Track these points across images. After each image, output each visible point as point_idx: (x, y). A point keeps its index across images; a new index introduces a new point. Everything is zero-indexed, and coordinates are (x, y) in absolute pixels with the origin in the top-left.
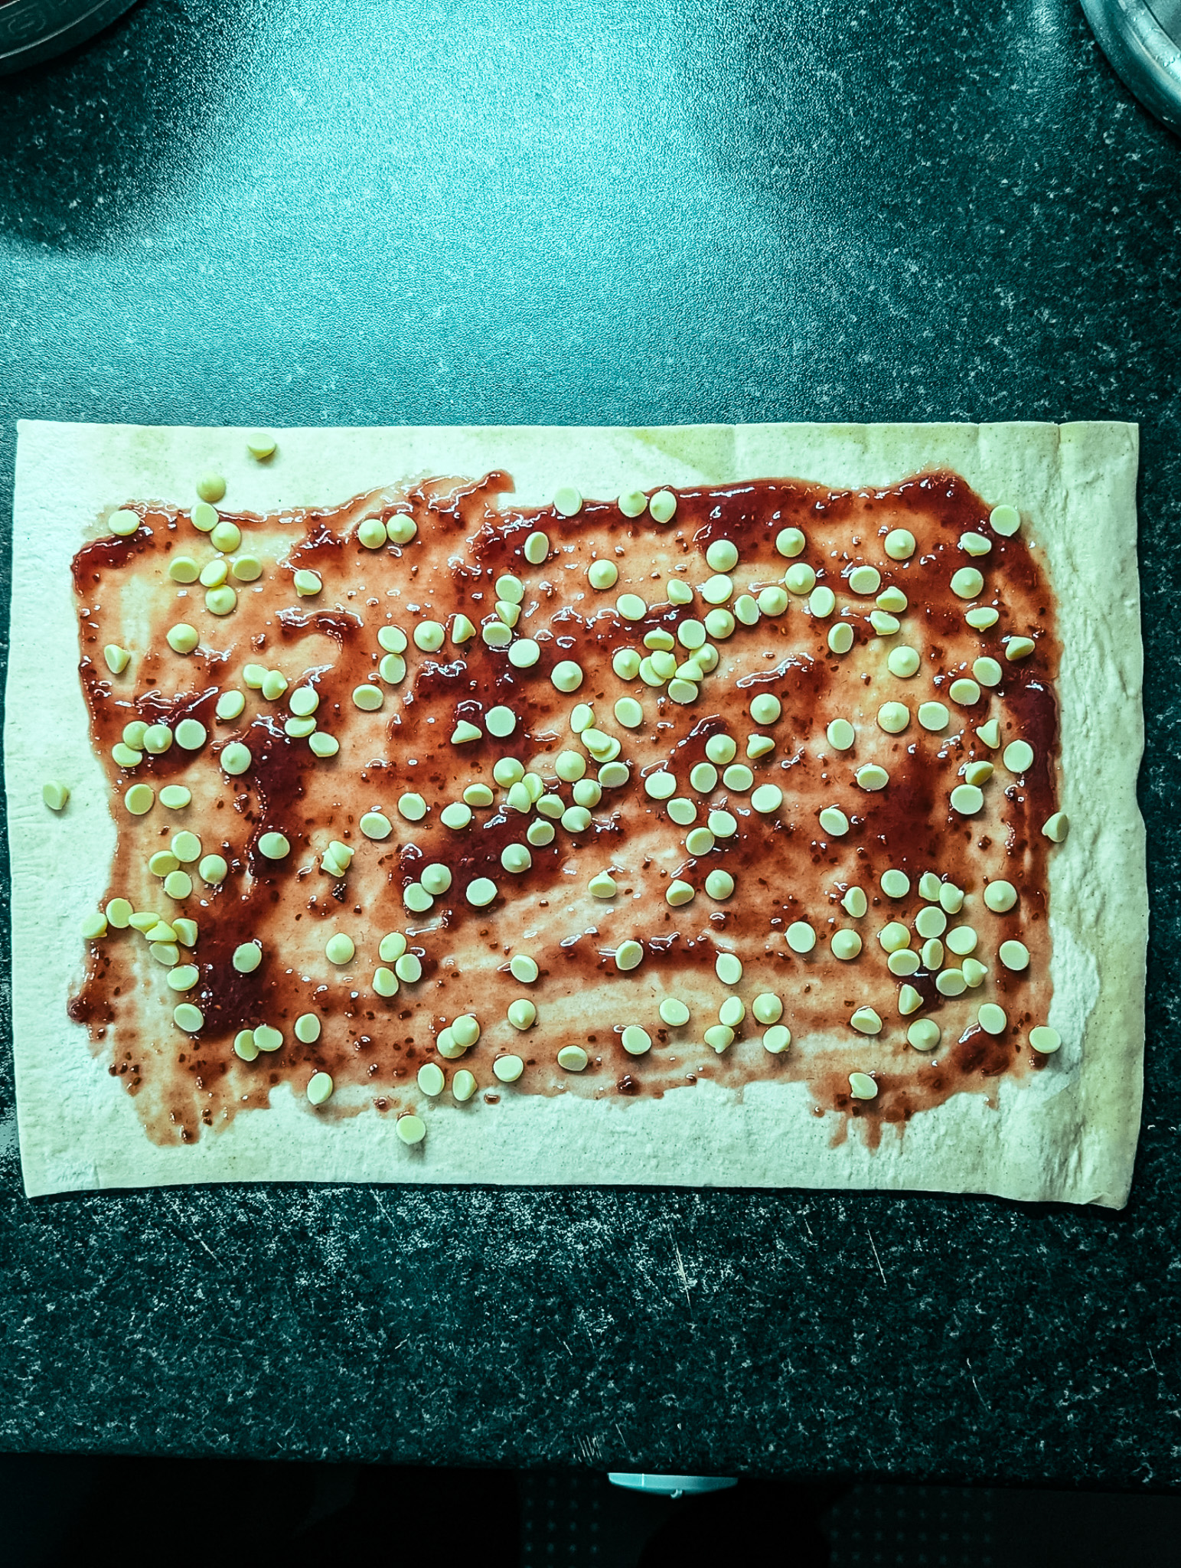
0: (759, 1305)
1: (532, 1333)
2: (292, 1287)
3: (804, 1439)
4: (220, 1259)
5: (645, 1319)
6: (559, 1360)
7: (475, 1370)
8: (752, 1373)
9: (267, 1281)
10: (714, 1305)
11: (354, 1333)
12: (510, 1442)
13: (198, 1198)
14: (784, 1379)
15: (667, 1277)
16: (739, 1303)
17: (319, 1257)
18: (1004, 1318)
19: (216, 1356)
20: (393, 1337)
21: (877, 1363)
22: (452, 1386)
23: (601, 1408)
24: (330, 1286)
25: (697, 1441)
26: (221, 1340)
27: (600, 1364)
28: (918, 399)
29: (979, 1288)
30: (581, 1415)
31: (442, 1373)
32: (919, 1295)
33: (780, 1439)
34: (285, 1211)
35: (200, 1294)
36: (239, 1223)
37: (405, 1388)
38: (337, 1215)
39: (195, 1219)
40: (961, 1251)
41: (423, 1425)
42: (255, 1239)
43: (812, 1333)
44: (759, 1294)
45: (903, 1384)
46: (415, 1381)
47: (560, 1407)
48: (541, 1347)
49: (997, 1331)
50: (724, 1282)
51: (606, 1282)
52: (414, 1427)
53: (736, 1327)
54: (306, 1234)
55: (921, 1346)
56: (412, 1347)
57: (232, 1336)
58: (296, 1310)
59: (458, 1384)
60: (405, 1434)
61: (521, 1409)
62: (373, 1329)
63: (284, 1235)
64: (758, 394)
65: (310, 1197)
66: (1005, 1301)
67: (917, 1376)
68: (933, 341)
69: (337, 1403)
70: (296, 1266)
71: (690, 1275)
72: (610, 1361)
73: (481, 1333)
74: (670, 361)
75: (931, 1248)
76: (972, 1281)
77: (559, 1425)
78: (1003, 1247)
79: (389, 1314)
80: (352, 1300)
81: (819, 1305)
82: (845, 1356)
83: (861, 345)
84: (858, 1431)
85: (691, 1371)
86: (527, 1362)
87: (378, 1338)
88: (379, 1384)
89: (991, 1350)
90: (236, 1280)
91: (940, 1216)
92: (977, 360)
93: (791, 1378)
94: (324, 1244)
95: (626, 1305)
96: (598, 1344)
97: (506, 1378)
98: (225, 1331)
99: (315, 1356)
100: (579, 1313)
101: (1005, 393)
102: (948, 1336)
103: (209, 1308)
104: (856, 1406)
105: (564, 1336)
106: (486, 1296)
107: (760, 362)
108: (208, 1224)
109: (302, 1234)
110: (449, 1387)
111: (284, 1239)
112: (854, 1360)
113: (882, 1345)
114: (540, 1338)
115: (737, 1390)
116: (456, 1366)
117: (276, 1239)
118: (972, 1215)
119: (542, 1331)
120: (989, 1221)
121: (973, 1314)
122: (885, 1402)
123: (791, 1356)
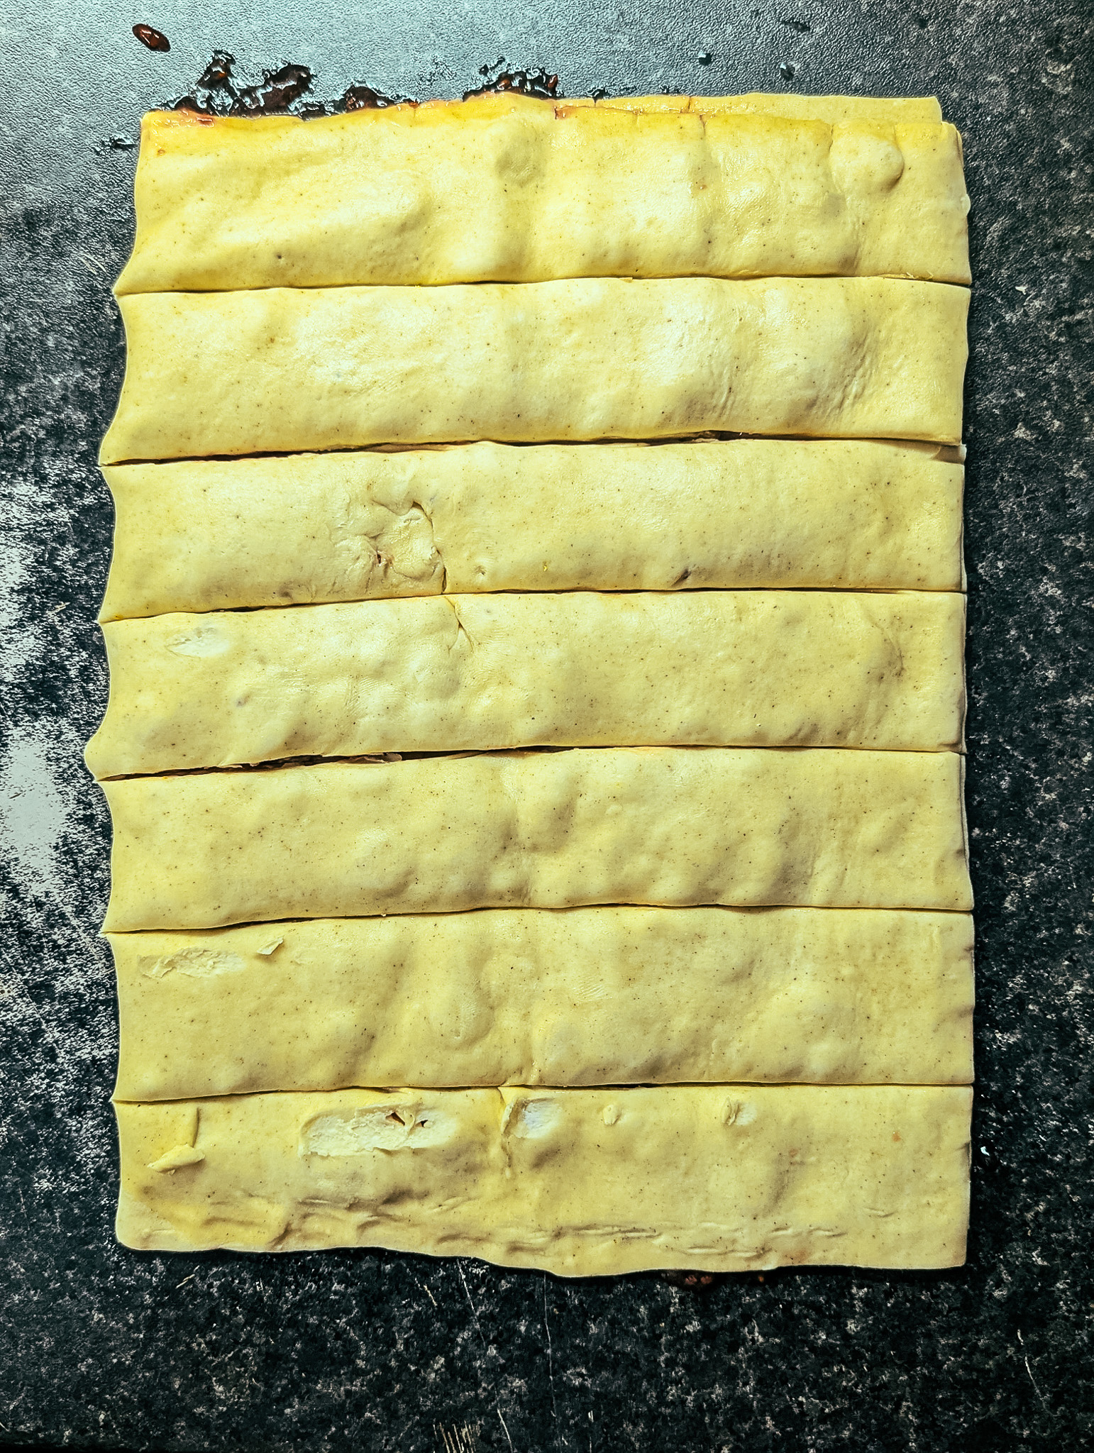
1: (379, 1273)
2: (30, 1194)
3: (774, 1440)
6: (417, 1313)
7: (292, 1323)
8: (701, 1341)
11: (117, 1263)
12: (341, 1429)
14: (747, 1351)
17: (70, 1149)
18: (1074, 1272)
21: (885, 1332)
22: (259, 1345)
23: (477, 1385)
24: (85, 1193)
25: (617, 1438)
27: (478, 1319)
29: (1039, 1226)
30: (447, 1395)
31: (244, 1326)
33: (739, 1439)
34: (22, 1079)
37: (188, 1345)
38: (98, 1089)
40: (1013, 1171)
41: (212, 1402)
45: (922, 1364)
46: (203, 1337)
47: (416, 1382)
48: (390, 1292)
49: (1064, 1291)
52: (200, 1404)
54: (52, 1114)
55: (950, 1310)
58: (32, 1225)
59: (267, 1342)
60: (187, 1412)
61: (358, 1382)
62: (145, 1257)
63: (21, 1114)
65: (60, 1060)
66: (1075, 1247)
67: (944, 1354)
69: (89, 1366)
70: (36, 1161)
72: (492, 1317)
76: (1030, 1216)
77: (414, 1407)
78: (1077, 1168)
82: (838, 1321)
84: (854, 1433)
85: (610, 1335)
86: (369, 1314)
87: (152, 1271)
88: (149, 1340)
89: (1055, 1318)
93: (757, 1350)
94: (78, 1131)
96: (474, 1292)
97: (338, 1337)
99: (60, 1294)
102: (991, 1295)
104: (851, 1394)
109: (45, 1115)
110: (253, 1346)
111: (20, 1121)
112: (851, 1326)
113: (893, 1306)
114: (390, 1279)
115: (677, 1364)
116: (266, 1317)
117: (8, 1120)
118: (1031, 1119)
119: (393, 1269)
120: (1057, 1129)
121: (1028, 1266)
122: (895, 1390)
123: (758, 1317)
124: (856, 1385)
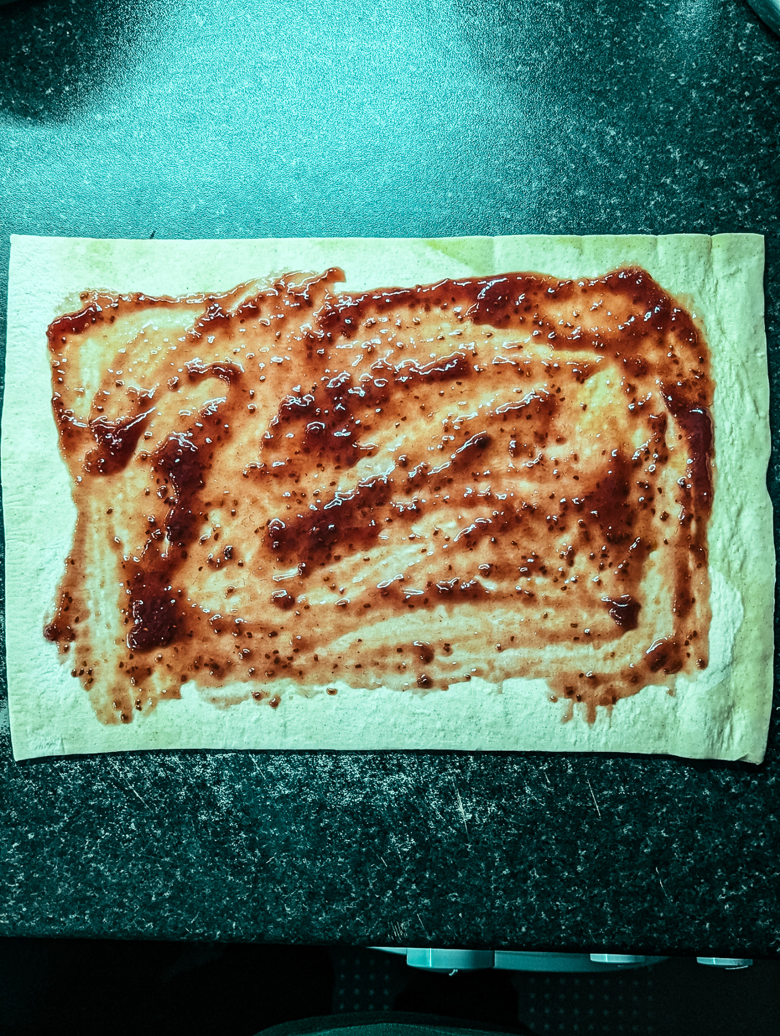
0: (514, 831)
1: (360, 852)
2: (196, 822)
3: (546, 923)
4: (147, 802)
5: (436, 842)
6: (378, 870)
7: (321, 877)
8: (510, 878)
9: (179, 817)
10: (484, 832)
11: (238, 853)
12: (345, 926)
13: (132, 760)
14: (531, 882)
15: (451, 812)
16: (501, 830)
17: (214, 800)
18: (680, 839)
19: (144, 869)
20: (265, 855)
21: (595, 871)
22: (305, 888)
23: (407, 903)
24: (222, 821)
25: (473, 925)
26: (147, 858)
27: (407, 872)
28: (616, 219)
29: (664, 819)
30: (394, 908)
31: (298, 880)
32: (623, 824)
33: (529, 923)
34: (191, 769)
35: (133, 826)
36: (160, 778)
37: (273, 890)
38: (227, 772)
39: (130, 775)
40: (651, 793)
41: (286, 915)
42: (171, 788)
43: (551, 851)
44: (514, 823)
45: (612, 885)
46: (280, 885)
47: (379, 903)
48: (365, 861)
49: (676, 848)
50: (490, 816)
51: (410, 817)
52: (279, 916)
53: (498, 847)
54: (205, 785)
55: (625, 859)
56: (278, 862)
57: (155, 855)
58: (198, 837)
59: (309, 887)
60: (272, 921)
61: (352, 904)
62: (251, 849)
63: (191, 785)
64: (509, 216)
65: (208, 759)
66: (681, 828)
67: (622, 880)
68: (626, 180)
69: (227, 901)
70: (199, 807)
71: (467, 811)
72: (413, 871)
73: (324, 852)
74: (450, 195)
75: (631, 792)
76: (659, 814)
77: (379, 914)
78: (680, 791)
79: (262, 839)
80: (237, 830)
81: (556, 831)
82: (573, 866)
83: (578, 184)
84: (583, 917)
85: (468, 877)
86: (356, 872)
87: (255, 856)
88: (255, 888)
89: (672, 861)
90: (157, 817)
91: (637, 770)
92: (656, 194)
93: (536, 881)
94: (218, 792)
95: (423, 832)
96: (404, 859)
97: (342, 883)
98: (150, 852)
99: (212, 868)
100: (392, 837)
101: (674, 215)
102: (643, 852)
103: (139, 836)
104: (581, 901)
105: (381, 853)
106: (329, 826)
107: (510, 196)
108: (138, 778)
109: (202, 785)
110: (303, 889)
111: (190, 788)
112: (579, 869)
113: (598, 858)
114: (365, 855)
115: (499, 889)
116: (307, 875)
117: (185, 788)
118: (658, 769)
119: (367, 850)
120: (670, 773)
121: (660, 837)
122: (600, 897)
123: (536, 866)
124: (582, 896)
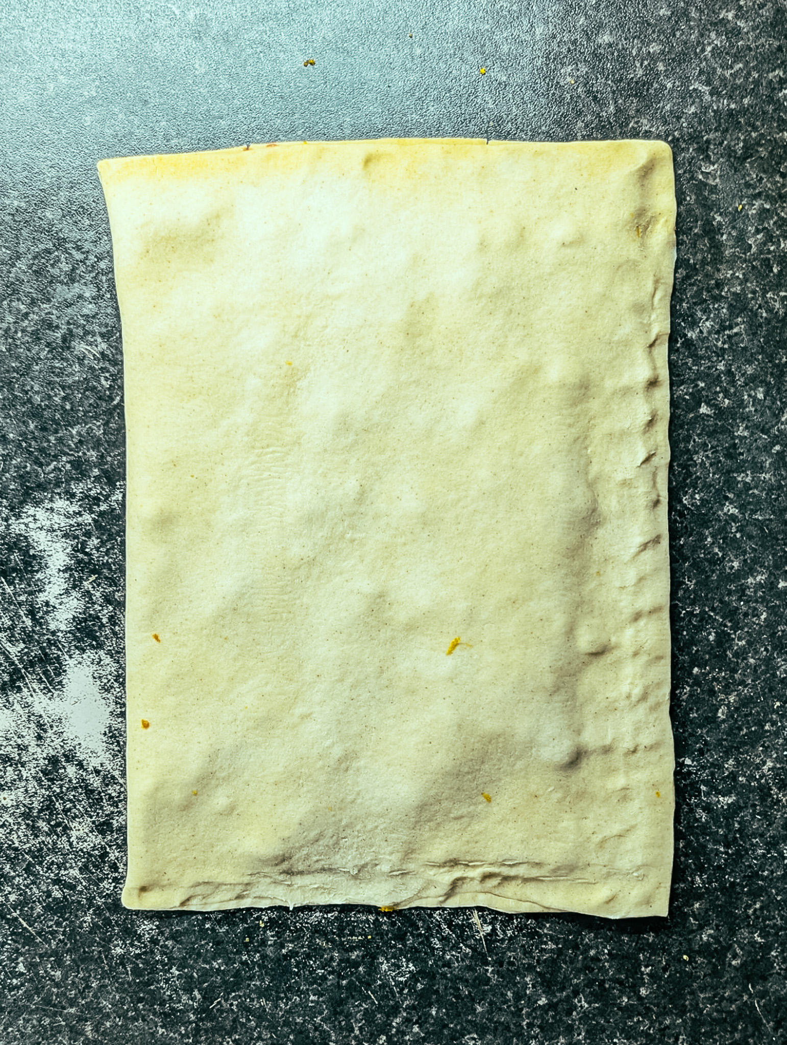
0: (551, 946)
1: (339, 986)
2: (110, 958)
4: (39, 934)
5: (444, 966)
6: (365, 1009)
7: (286, 1023)
8: (548, 1010)
9: (84, 952)
10: (509, 949)
11: (170, 996)
13: (14, 878)
14: (578, 1014)
15: (463, 925)
16: (532, 945)
17: (133, 926)
18: (780, 945)
19: (41, 1025)
20: (208, 996)
21: (665, 993)
22: (266, 1040)
24: (145, 953)
26: (44, 1010)
27: (405, 1010)
28: (658, 75)
29: (757, 918)
31: (256, 1028)
32: (701, 927)
34: (97, 885)
35: (21, 968)
36: (55, 899)
39: (12, 898)
40: (738, 884)
42: (71, 913)
43: (602, 969)
44: (551, 936)
45: (690, 1011)
46: (230, 1037)
48: (347, 997)
49: (776, 957)
50: (516, 927)
51: (405, 934)
53: (530, 968)
55: (705, 976)
56: (226, 1005)
57: (54, 1006)
58: (113, 977)
59: (272, 1037)
62: (189, 990)
63: (98, 907)
64: (504, 79)
65: (120, 870)
66: (781, 929)
67: (703, 1004)
68: (670, 18)
70: (111, 936)
71: (485, 922)
72: (413, 1007)
73: (290, 989)
74: (418, 51)
75: (710, 883)
76: (751, 912)
78: (778, 878)
79: (202, 975)
80: (166, 964)
81: (608, 942)
82: (635, 989)
83: (600, 26)
85: (490, 1012)
86: (336, 1013)
87: (193, 999)
89: (771, 975)
90: (55, 953)
91: (717, 853)
92: (713, 35)
93: (584, 1012)
95: (426, 953)
96: (401, 992)
97: (316, 1029)
98: (47, 1001)
99: (134, 1019)
100: (382, 963)
101: (741, 65)
102: (730, 965)
103: (31, 980)
104: (647, 1035)
105: (368, 985)
106: (293, 954)
107: (505, 48)
108: (24, 902)
111: (98, 912)
112: (643, 992)
113: (669, 977)
114: (346, 989)
115: (534, 1026)
116: (268, 1021)
117: (91, 911)
118: (746, 851)
119: (348, 983)
120: (764, 855)
121: (753, 943)
122: (674, 1029)
123: (583, 992)
124: (649, 1028)
